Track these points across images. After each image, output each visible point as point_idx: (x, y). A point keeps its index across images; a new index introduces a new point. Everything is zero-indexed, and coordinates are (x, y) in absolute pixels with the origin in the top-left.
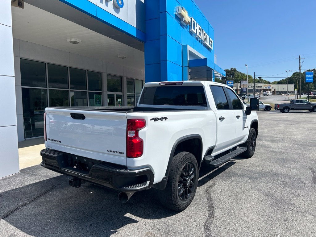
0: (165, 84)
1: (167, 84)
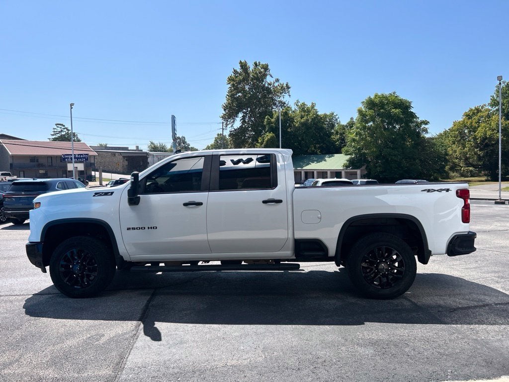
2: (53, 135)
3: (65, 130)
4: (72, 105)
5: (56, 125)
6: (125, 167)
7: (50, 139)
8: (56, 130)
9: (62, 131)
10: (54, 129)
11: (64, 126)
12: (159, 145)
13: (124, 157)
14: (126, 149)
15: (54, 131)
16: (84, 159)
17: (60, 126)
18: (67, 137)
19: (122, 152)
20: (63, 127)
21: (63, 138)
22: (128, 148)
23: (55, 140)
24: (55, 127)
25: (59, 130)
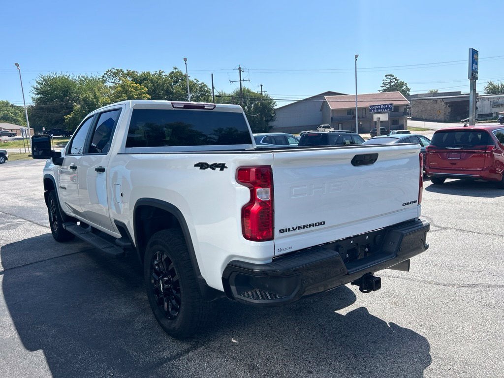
0: (182, 106)
1: (186, 106)
2: (383, 87)
3: (394, 80)
4: (357, 56)
5: (386, 76)
6: (448, 114)
7: (380, 91)
8: (385, 82)
9: (391, 82)
10: (384, 80)
11: (393, 76)
12: (500, 85)
13: (446, 103)
14: (459, 93)
15: (384, 83)
16: (389, 109)
17: (389, 77)
18: (396, 86)
19: (444, 98)
20: (392, 78)
21: (392, 89)
22: (460, 92)
23: (385, 91)
24: (385, 78)
25: (388, 80)
